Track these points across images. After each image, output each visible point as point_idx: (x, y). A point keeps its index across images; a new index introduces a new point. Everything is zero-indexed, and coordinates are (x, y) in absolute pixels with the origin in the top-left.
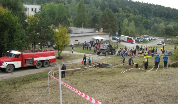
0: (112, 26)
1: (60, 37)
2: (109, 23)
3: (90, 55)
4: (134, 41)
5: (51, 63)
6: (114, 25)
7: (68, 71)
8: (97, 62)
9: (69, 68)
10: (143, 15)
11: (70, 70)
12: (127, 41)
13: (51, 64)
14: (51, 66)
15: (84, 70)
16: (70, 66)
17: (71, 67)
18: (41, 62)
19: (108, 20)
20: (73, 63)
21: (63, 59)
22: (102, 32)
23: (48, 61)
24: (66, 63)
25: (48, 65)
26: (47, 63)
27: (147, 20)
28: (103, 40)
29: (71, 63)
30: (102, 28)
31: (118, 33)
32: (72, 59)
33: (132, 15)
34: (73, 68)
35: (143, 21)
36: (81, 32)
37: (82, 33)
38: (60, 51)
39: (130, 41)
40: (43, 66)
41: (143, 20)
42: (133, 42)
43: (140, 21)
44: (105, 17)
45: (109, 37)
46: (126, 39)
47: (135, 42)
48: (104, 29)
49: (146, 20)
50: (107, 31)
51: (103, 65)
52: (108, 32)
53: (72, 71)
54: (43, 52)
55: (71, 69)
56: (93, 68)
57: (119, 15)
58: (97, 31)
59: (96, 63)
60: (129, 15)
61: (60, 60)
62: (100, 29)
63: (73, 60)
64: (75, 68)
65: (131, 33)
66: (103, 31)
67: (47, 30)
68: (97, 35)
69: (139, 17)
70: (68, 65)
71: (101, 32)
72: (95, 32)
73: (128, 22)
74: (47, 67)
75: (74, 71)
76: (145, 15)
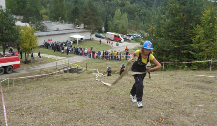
0: (95, 21)
1: (26, 39)
2: (91, 18)
3: (63, 58)
4: (123, 39)
5: (15, 68)
6: (96, 21)
7: (34, 77)
8: (69, 67)
9: (35, 74)
10: (143, 3)
11: (35, 76)
12: (114, 39)
13: (15, 70)
14: (15, 72)
15: (51, 76)
16: (36, 72)
17: (38, 73)
18: (3, 69)
19: (89, 15)
20: (40, 68)
21: (30, 64)
22: (83, 29)
23: (11, 67)
24: (32, 68)
25: (12, 71)
26: (10, 69)
27: (146, 11)
28: (83, 39)
29: (39, 69)
30: (83, 23)
31: (105, 29)
32: (41, 63)
33: (129, 3)
34: (39, 74)
35: (140, 12)
36: (57, 28)
37: (58, 30)
38: (27, 54)
39: (117, 39)
40: (6, 73)
41: (142, 11)
42: (120, 40)
43: (137, 11)
44: (86, 11)
45: (91, 35)
46: (113, 37)
47: (123, 41)
48: (85, 24)
49: (144, 10)
50: (88, 27)
51: (75, 70)
52: (90, 29)
53: (38, 77)
54: (6, 57)
55: (37, 75)
56: (62, 73)
57: (111, 4)
58: (77, 28)
59: (67, 67)
60: (126, 3)
61: (27, 65)
62: (81, 25)
63: (41, 65)
64: (42, 74)
65: (121, 28)
66: (83, 27)
67: (10, 31)
68: (75, 32)
69: (136, 6)
70: (35, 70)
71: (81, 29)
72: (74, 28)
73: (121, 13)
74: (11, 73)
75: (40, 78)
76: (146, 3)
